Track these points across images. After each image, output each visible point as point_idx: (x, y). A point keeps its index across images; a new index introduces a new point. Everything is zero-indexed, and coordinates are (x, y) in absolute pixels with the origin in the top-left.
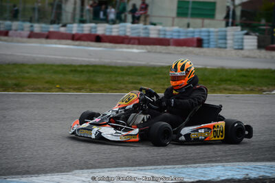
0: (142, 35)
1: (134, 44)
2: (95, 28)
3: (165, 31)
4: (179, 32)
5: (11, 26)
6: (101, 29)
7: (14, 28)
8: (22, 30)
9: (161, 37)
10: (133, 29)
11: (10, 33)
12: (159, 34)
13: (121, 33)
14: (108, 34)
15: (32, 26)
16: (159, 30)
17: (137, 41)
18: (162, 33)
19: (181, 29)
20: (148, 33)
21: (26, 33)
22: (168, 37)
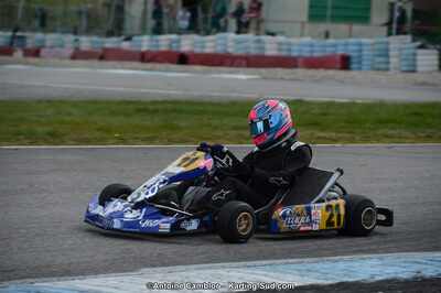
0: (253, 51)
1: (239, 66)
2: (178, 41)
3: (289, 44)
4: (311, 45)
5: (43, 41)
6: (188, 44)
7: (48, 43)
8: (62, 46)
9: (284, 53)
10: (238, 42)
11: (43, 52)
12: (280, 50)
13: (219, 49)
14: (198, 50)
15: (77, 40)
16: (280, 44)
17: (244, 62)
18: (285, 47)
19: (315, 41)
20: (263, 49)
21: (69, 51)
22: (295, 54)
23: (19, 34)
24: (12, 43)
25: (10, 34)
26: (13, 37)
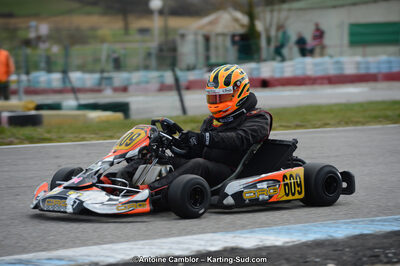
0: (332, 71)
1: (322, 84)
2: (258, 69)
3: (368, 63)
4: (389, 62)
5: (129, 79)
6: (267, 70)
7: (134, 81)
8: (147, 82)
9: (363, 71)
10: (316, 65)
11: (131, 88)
12: (358, 68)
13: (299, 73)
14: (277, 75)
15: (162, 76)
16: (358, 63)
17: (326, 81)
18: (363, 66)
19: (393, 58)
20: (342, 69)
21: (156, 86)
22: (373, 70)
23: (106, 75)
24: (100, 84)
25: (97, 76)
26: (102, 79)
